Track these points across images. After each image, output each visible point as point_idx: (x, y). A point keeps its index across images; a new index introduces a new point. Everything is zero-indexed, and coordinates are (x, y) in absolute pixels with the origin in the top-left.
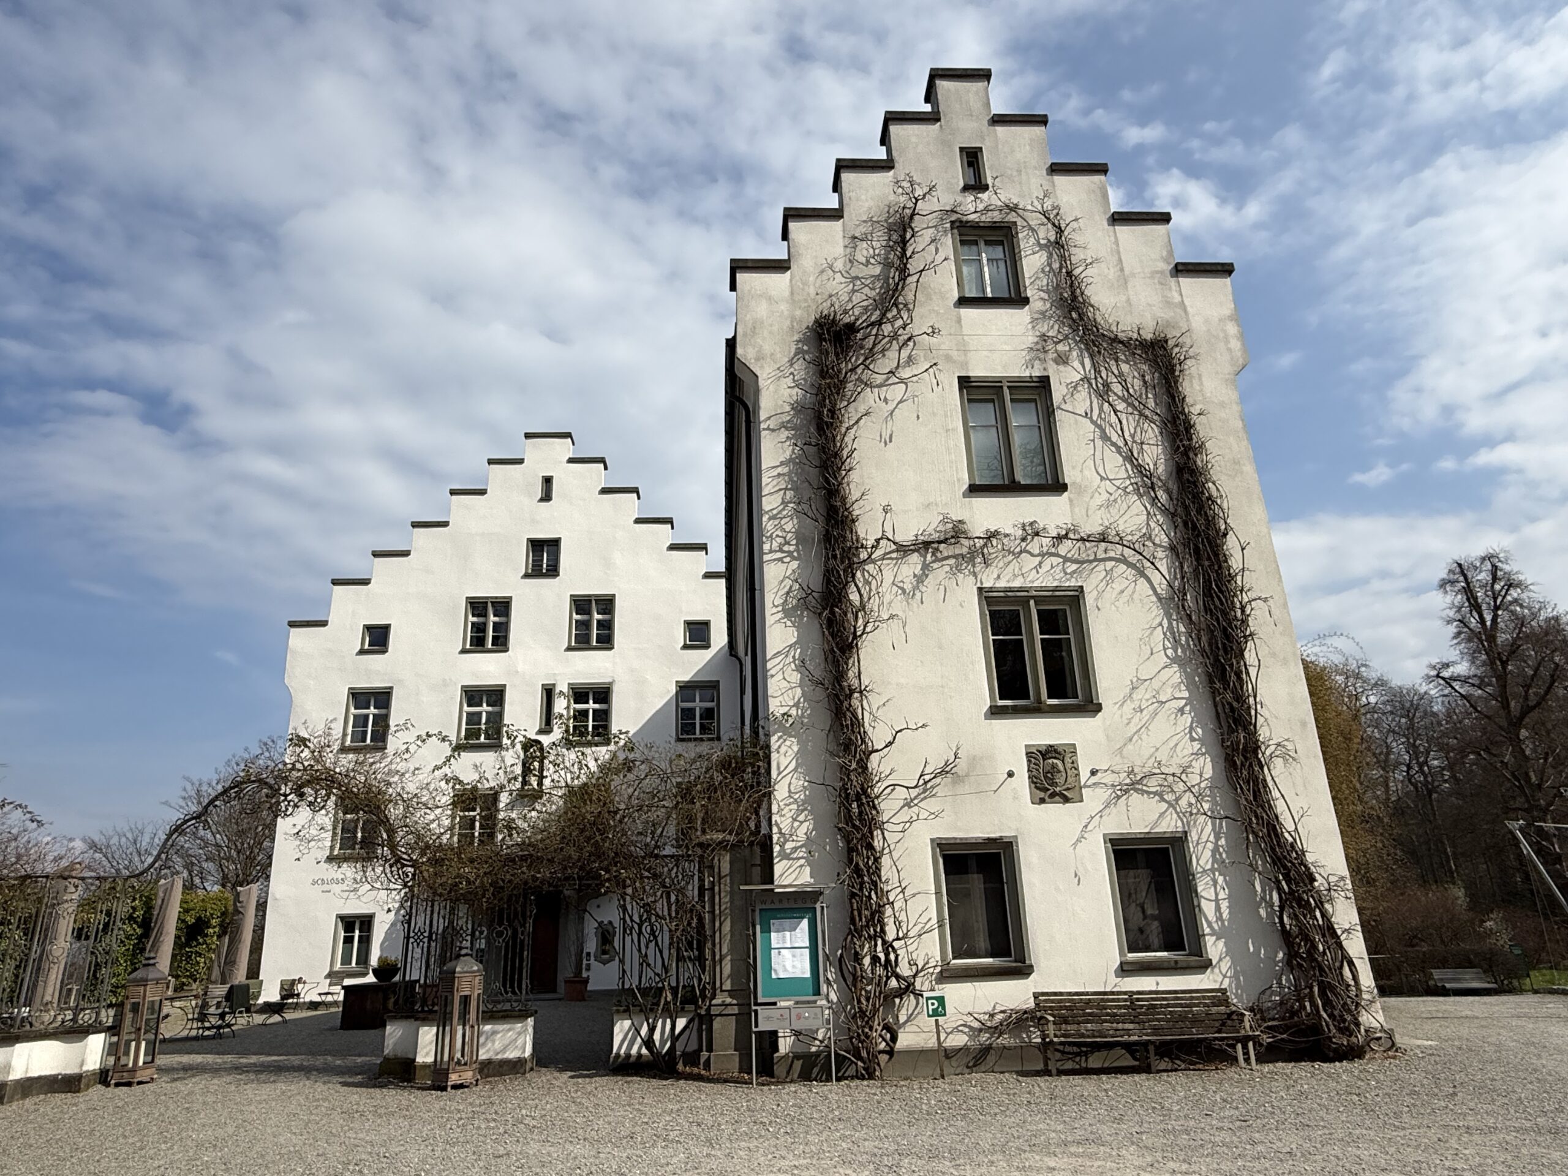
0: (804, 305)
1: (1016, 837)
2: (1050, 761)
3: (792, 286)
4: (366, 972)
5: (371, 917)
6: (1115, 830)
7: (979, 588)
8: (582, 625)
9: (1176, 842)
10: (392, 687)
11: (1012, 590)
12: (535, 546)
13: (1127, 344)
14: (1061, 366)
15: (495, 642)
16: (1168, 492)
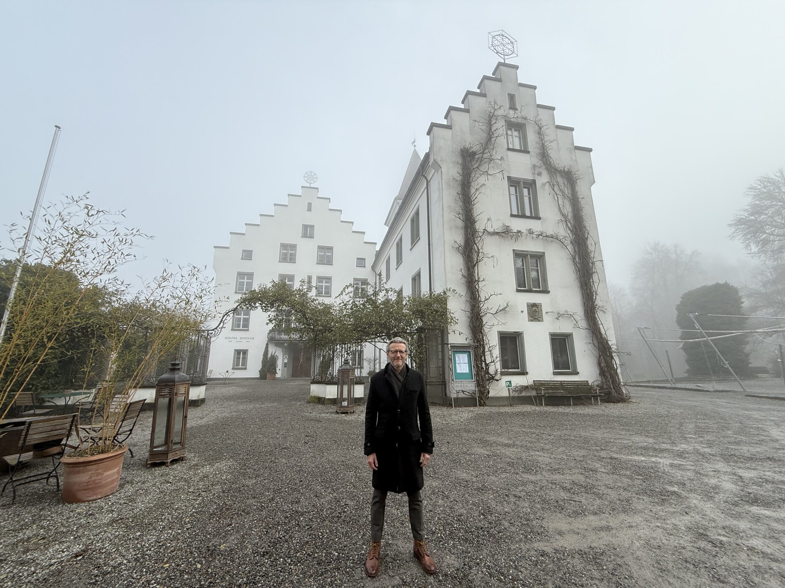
0: (456, 143)
1: (523, 332)
2: (534, 308)
3: (452, 135)
4: (246, 369)
5: (247, 350)
6: (552, 331)
7: (514, 250)
8: (322, 256)
9: (569, 336)
10: (253, 273)
11: (523, 251)
12: (305, 227)
13: (560, 172)
14: (539, 177)
15: (291, 259)
16: (571, 223)
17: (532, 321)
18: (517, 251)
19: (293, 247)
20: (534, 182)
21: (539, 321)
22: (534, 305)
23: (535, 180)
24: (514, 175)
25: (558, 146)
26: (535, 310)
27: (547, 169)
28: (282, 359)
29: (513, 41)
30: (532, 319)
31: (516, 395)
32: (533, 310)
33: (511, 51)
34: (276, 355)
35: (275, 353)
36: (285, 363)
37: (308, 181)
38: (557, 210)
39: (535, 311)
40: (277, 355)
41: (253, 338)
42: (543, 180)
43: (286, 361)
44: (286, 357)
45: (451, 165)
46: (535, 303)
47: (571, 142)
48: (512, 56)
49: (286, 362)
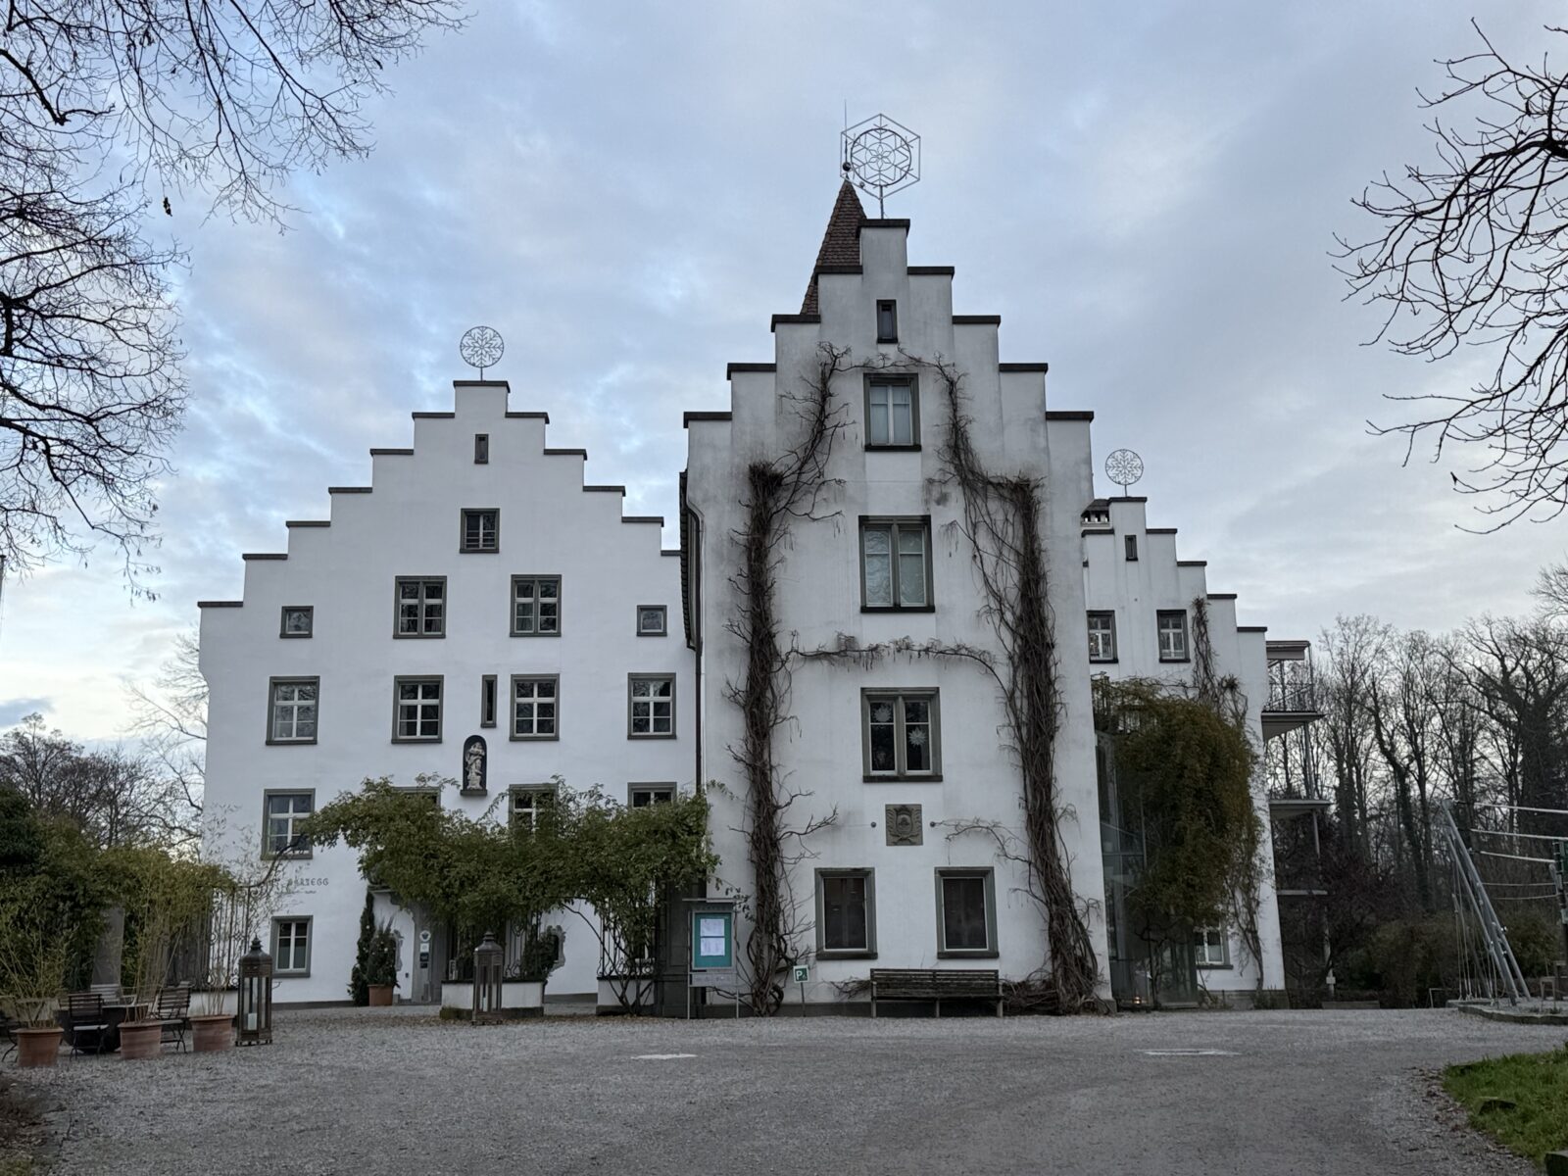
0: (741, 453)
1: (874, 868)
2: (903, 816)
3: (732, 434)
4: (307, 975)
5: (309, 919)
6: (943, 864)
7: (863, 689)
8: (525, 609)
9: (986, 873)
10: (318, 677)
11: (887, 690)
12: (471, 517)
13: (998, 486)
14: (941, 507)
15: (429, 626)
16: (1014, 614)
17: (895, 844)
18: (871, 689)
19: (436, 587)
20: (926, 521)
21: (913, 844)
22: (903, 809)
23: (929, 516)
24: (875, 510)
25: (1001, 417)
26: (904, 820)
27: (965, 483)
28: (411, 942)
29: (910, 137)
30: (896, 839)
31: (846, 1000)
32: (899, 821)
33: (901, 169)
34: (396, 932)
35: (390, 925)
36: (423, 954)
37: (475, 360)
38: (980, 583)
39: (904, 822)
40: (398, 928)
41: (326, 882)
42: (951, 513)
43: (425, 948)
44: (425, 937)
45: (728, 508)
46: (904, 806)
47: (1039, 402)
48: (904, 182)
49: (427, 950)
